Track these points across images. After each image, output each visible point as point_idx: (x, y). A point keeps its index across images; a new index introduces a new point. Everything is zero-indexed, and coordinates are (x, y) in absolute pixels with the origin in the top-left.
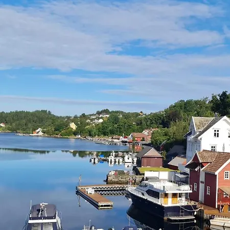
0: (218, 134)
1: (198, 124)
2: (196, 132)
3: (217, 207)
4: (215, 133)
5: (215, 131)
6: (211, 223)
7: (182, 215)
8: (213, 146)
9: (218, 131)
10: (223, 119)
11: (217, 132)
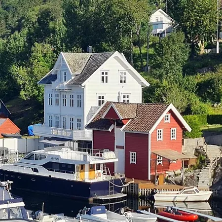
0: (106, 77)
1: (72, 63)
2: (71, 76)
3: (150, 179)
4: (103, 77)
5: (103, 73)
6: (156, 198)
7: (112, 193)
8: (101, 96)
9: (106, 74)
10: (113, 56)
11: (105, 76)
